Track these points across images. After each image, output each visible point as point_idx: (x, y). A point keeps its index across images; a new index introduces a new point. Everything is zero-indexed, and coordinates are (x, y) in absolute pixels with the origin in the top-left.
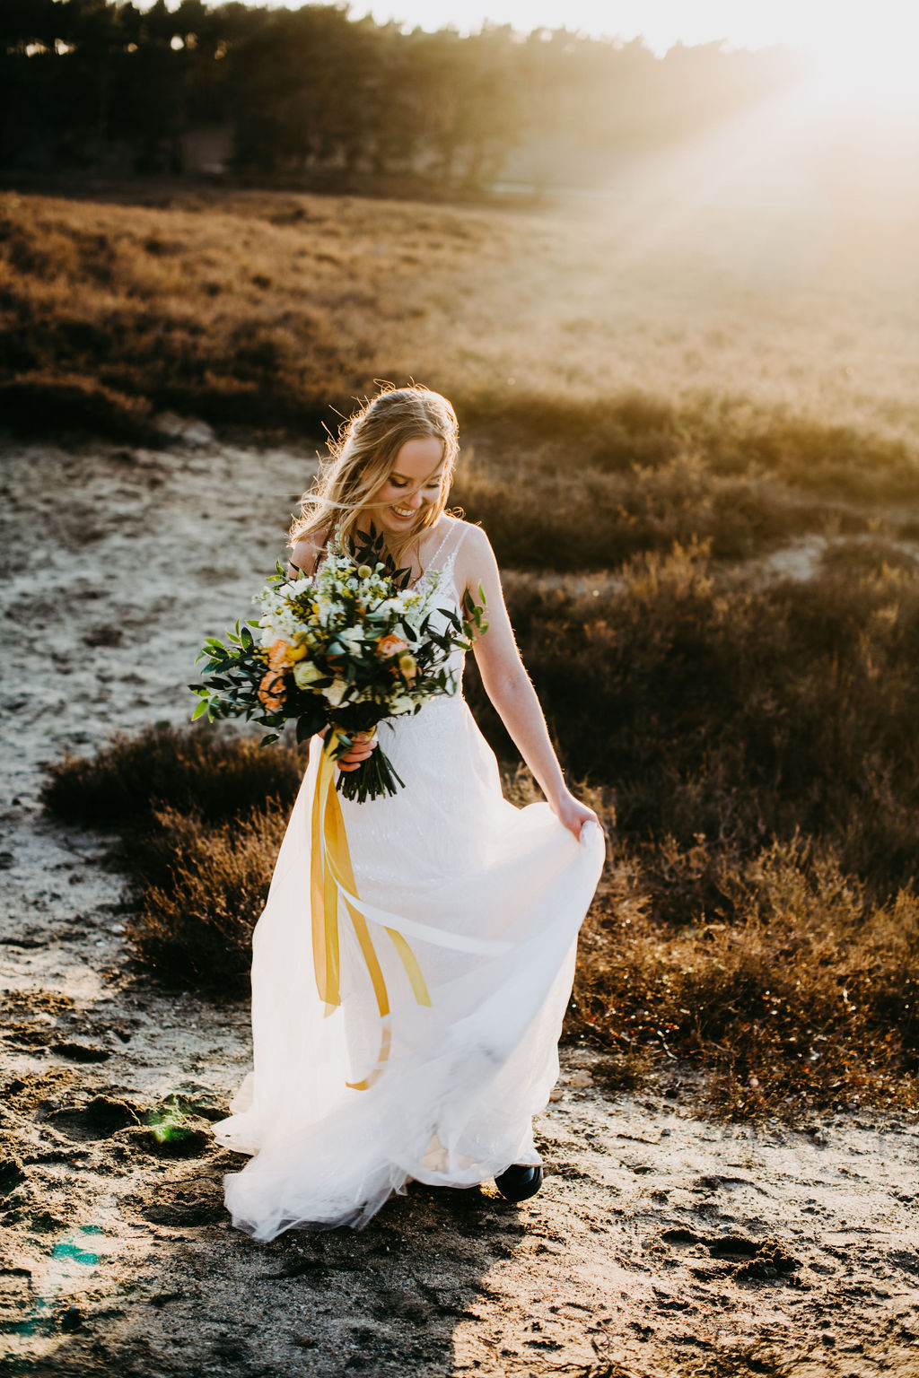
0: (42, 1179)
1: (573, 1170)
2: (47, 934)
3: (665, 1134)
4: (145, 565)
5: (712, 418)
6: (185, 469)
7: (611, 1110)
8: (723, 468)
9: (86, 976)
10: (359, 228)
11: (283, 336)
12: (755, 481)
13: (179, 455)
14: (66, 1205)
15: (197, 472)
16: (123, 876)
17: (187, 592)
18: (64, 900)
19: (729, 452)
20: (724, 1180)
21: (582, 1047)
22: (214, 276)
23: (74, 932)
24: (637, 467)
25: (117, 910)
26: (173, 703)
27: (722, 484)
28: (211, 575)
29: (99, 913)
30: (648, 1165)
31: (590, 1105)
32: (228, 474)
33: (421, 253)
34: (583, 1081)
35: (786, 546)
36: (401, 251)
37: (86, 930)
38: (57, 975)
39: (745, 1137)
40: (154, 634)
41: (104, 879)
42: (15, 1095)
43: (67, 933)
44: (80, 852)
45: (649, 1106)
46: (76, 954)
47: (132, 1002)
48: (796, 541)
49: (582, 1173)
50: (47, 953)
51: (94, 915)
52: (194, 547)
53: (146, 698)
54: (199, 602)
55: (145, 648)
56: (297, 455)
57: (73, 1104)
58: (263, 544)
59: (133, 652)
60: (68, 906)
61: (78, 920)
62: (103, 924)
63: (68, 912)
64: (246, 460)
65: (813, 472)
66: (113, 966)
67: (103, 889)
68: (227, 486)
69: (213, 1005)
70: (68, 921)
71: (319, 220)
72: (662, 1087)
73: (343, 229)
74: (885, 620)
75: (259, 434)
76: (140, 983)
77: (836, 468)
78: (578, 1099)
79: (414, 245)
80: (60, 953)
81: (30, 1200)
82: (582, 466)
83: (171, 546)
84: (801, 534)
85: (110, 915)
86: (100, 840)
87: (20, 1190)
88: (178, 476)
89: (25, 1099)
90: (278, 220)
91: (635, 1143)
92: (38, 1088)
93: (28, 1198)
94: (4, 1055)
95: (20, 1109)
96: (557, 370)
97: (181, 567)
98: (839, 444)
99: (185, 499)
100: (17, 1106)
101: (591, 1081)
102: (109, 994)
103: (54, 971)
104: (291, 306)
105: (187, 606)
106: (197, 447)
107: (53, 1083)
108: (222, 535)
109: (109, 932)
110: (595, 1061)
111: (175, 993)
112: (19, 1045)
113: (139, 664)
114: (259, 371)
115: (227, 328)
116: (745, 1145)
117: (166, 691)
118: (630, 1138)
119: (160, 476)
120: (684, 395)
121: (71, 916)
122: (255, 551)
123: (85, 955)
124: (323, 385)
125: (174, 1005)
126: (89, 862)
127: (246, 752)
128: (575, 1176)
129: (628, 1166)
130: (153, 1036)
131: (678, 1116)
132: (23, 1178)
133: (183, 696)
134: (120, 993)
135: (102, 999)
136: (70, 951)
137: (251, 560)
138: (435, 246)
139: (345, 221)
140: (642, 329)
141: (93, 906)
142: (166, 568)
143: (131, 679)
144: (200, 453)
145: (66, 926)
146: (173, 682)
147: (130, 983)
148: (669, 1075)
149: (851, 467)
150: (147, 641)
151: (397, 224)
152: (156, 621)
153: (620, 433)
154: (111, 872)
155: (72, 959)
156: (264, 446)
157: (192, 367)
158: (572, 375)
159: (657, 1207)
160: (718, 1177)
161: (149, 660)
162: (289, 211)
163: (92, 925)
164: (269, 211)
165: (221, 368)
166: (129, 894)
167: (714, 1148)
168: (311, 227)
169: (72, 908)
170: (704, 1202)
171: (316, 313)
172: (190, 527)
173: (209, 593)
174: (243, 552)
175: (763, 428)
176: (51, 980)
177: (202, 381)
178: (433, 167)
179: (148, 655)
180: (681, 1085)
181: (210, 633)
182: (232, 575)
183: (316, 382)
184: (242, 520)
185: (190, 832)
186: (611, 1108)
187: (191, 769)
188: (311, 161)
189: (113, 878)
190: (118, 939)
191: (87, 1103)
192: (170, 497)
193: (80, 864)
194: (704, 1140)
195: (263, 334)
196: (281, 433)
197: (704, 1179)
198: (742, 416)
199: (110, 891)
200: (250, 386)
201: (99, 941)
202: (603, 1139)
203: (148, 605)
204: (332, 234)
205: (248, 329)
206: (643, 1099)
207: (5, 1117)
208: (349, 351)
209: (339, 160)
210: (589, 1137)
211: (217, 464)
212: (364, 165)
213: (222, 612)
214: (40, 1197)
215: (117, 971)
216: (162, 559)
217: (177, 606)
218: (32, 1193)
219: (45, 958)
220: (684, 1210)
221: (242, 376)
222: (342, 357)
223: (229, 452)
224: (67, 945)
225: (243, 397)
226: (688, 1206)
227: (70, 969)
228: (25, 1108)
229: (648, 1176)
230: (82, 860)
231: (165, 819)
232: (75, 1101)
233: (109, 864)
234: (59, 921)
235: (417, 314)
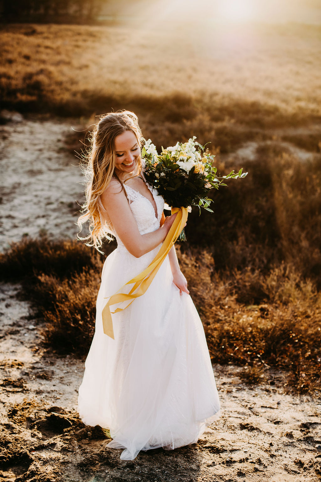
0: (40, 459)
1: (252, 426)
2: (3, 332)
3: (278, 404)
4: (6, 171)
5: (206, 100)
6: (15, 132)
7: (254, 395)
8: (216, 119)
9: (25, 351)
10: (56, 35)
11: (42, 78)
12: (228, 123)
13: (11, 126)
14: (54, 473)
15: (20, 133)
16: (26, 302)
17: (25, 180)
18: (6, 316)
19: (216, 113)
20: (311, 424)
21: (231, 365)
22: (10, 56)
23: (14, 330)
24: (185, 121)
25: (29, 318)
26: (27, 225)
27: (217, 125)
28: (32, 173)
29: (22, 320)
30: (278, 420)
31: (243, 392)
32: (32, 133)
33: (80, 43)
34: (237, 381)
35: (241, 147)
36: (74, 43)
37: (19, 329)
38: (13, 352)
39: (309, 401)
40: (14, 198)
41: (19, 304)
42: (15, 416)
43: (11, 331)
44: (6, 293)
45: (267, 391)
46: (18, 340)
47: (47, 362)
48: (245, 145)
49: (255, 427)
50: (5, 341)
51: (20, 321)
52: (24, 162)
53: (17, 224)
54: (29, 184)
55: (12, 204)
56: (55, 123)
57: (40, 418)
58: (50, 159)
59: (7, 206)
60: (8, 318)
61: (14, 325)
62: (24, 326)
63: (9, 321)
64: (37, 126)
65: (247, 118)
66: (34, 345)
67: (20, 309)
68: (32, 137)
69: (81, 360)
70: (10, 325)
71: (41, 33)
72: (268, 380)
73: (51, 36)
74: (288, 174)
75: (40, 116)
76: (48, 352)
77: (255, 116)
78: (238, 390)
79: (77, 41)
80: (11, 340)
81: (38, 471)
82: (163, 122)
83: (15, 162)
84: (245, 142)
85: (26, 321)
86: (14, 287)
87: (32, 467)
88: (13, 134)
89: (19, 418)
90: (27, 34)
91: (269, 409)
92: (23, 411)
93: (37, 471)
94: (3, 394)
95: (19, 423)
96: (146, 85)
97: (20, 171)
98: (255, 108)
99: (18, 143)
100: (17, 421)
101: (240, 381)
102: (37, 359)
103: (12, 350)
104: (42, 66)
105: (25, 186)
106: (17, 123)
107: (28, 408)
108: (34, 157)
109: (28, 329)
110: (238, 371)
111: (64, 356)
112: (8, 389)
113: (11, 210)
114: (36, 92)
115: (20, 77)
116: (310, 405)
117: (24, 221)
118: (266, 407)
119: (6, 135)
120: (195, 92)
121: (11, 323)
122: (47, 162)
123: (22, 340)
124: (62, 96)
125: (65, 361)
126: (11, 297)
127: (67, 248)
128: (252, 429)
129: (271, 421)
130: (61, 378)
131: (279, 394)
132: (32, 461)
133: (31, 222)
134: (41, 358)
135: (35, 362)
136: (15, 339)
137: (47, 166)
138: (85, 41)
139: (50, 33)
140: (167, 67)
141: (19, 318)
142: (15, 171)
143: (9, 217)
144: (19, 125)
145: (11, 328)
146: (25, 217)
147: (44, 353)
148: (268, 374)
149: (260, 116)
150: (12, 201)
151: (70, 33)
152: (14, 192)
153: (174, 108)
154: (21, 300)
155: (17, 343)
156: (42, 120)
157: (12, 92)
158: (152, 86)
159: (291, 441)
160: (309, 423)
161: (14, 208)
162: (30, 30)
163: (20, 326)
164: (23, 31)
165: (22, 91)
166: (31, 311)
167: (300, 408)
168: (39, 36)
169: (10, 319)
170: (307, 436)
171: (52, 69)
172: (21, 154)
173: (33, 180)
174: (43, 163)
175: (226, 103)
176: (11, 354)
177: (16, 97)
178: (76, 12)
179: (14, 206)
180: (274, 378)
181: (36, 196)
182: (40, 172)
183: (59, 94)
184: (40, 150)
185: (52, 283)
186: (253, 393)
187: (46, 256)
188: (32, 12)
189: (23, 303)
190: (32, 332)
191: (46, 417)
192: (11, 143)
193: (8, 298)
194: (294, 404)
195: (35, 78)
196: (48, 115)
197: (303, 424)
198: (217, 99)
199: (23, 310)
200: (34, 98)
201: (25, 333)
202: (257, 409)
203: (10, 186)
204: (47, 38)
205: (29, 76)
206: (263, 387)
207: (14, 428)
208: (67, 82)
209: (42, 11)
210: (250, 408)
211: (26, 129)
212: (51, 12)
213: (40, 187)
214: (42, 469)
215: (37, 348)
216: (12, 168)
217: (22, 186)
218: (38, 468)
219: (6, 343)
220: (300, 440)
221: (31, 94)
222: (65, 85)
223: (30, 124)
224: (13, 336)
225: (32, 103)
226: (302, 439)
227: (18, 348)
228: (21, 422)
229: (281, 425)
230: (8, 297)
231: (43, 278)
232: (41, 416)
233: (20, 297)
234: (7, 325)
235: (87, 66)
